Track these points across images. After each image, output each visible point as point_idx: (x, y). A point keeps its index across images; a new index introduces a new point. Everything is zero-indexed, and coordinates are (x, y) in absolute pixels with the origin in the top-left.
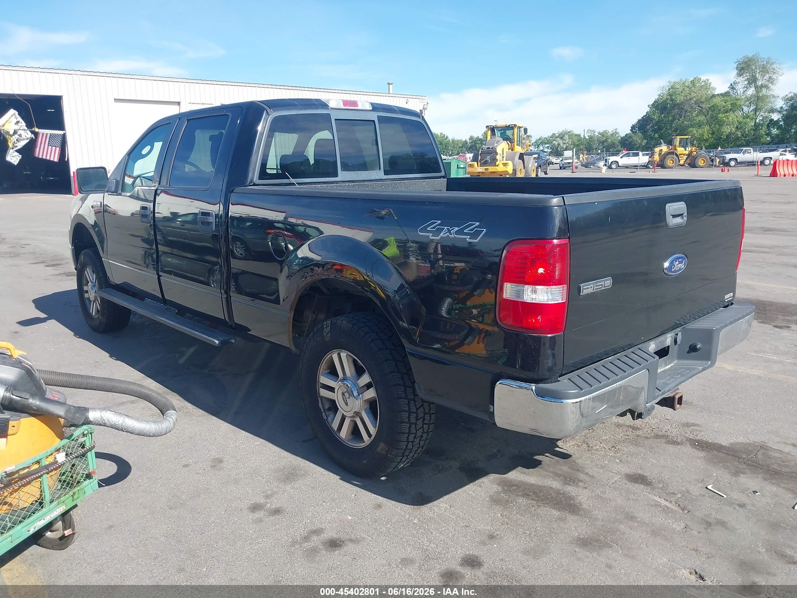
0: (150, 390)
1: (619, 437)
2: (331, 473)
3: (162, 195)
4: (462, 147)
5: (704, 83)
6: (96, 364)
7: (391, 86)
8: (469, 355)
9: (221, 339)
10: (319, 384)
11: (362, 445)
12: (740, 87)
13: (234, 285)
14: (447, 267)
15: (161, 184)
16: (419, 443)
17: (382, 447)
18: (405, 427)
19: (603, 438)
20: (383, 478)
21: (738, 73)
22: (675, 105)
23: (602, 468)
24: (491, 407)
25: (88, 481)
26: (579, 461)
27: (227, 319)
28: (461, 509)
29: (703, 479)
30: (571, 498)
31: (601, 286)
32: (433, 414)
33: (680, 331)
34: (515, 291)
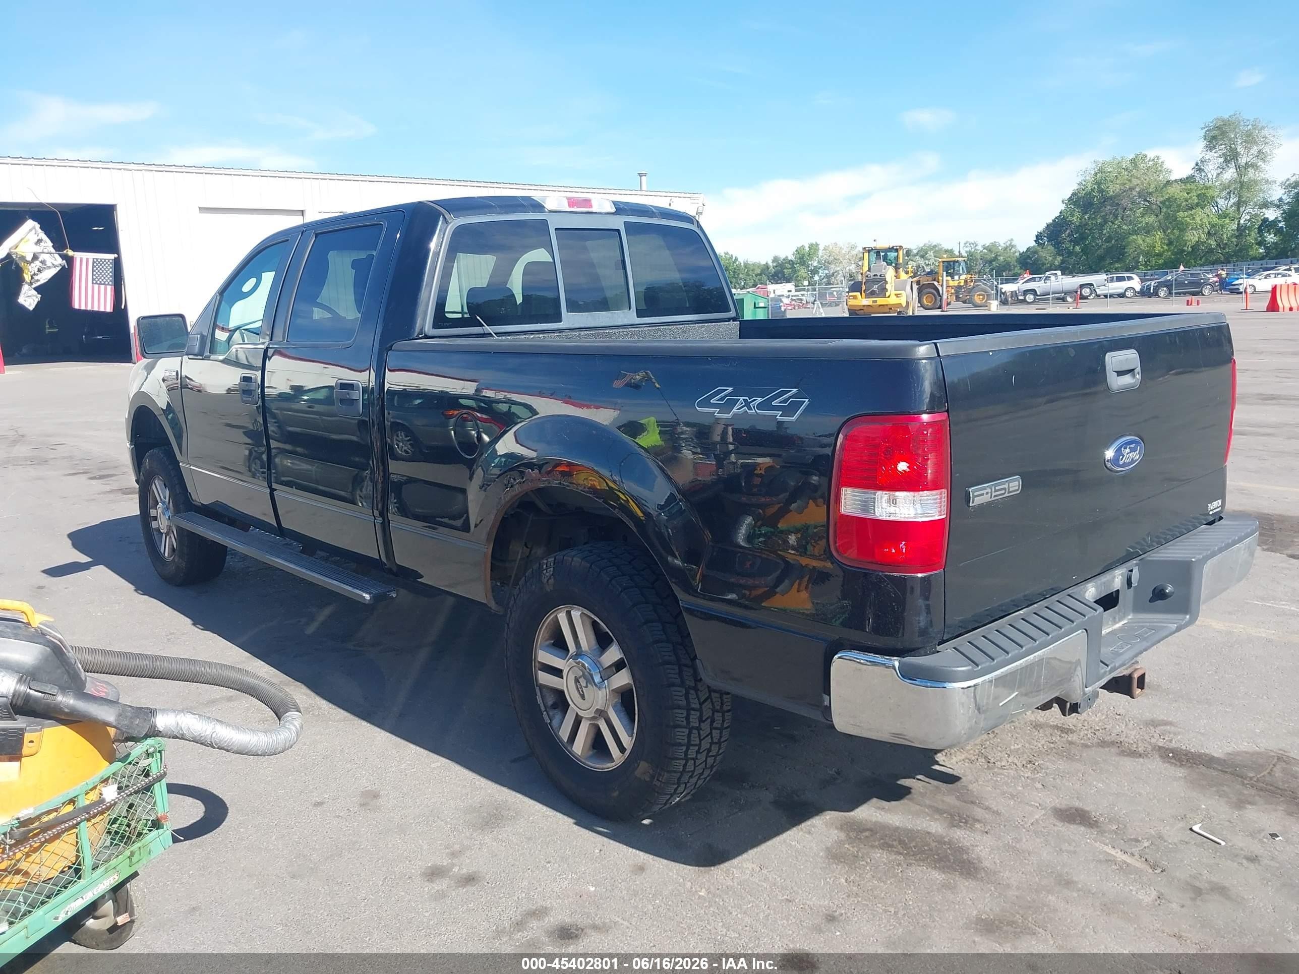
0: (258, 677)
1: (1040, 745)
2: (558, 814)
3: (276, 358)
4: (761, 274)
5: (1151, 163)
6: (169, 637)
7: (643, 178)
8: (785, 610)
9: (374, 591)
10: (537, 664)
11: (610, 766)
12: (1211, 167)
13: (395, 503)
14: (744, 466)
15: (274, 339)
16: (706, 761)
17: (643, 768)
18: (681, 735)
19: (1012, 747)
20: (646, 822)
21: (1207, 146)
22: (1106, 200)
23: (1013, 798)
24: (826, 697)
25: (155, 833)
26: (973, 787)
27: (384, 559)
28: (778, 871)
29: (1185, 815)
30: (961, 850)
31: (1003, 492)
32: (729, 711)
33: (1136, 565)
34: (860, 501)
